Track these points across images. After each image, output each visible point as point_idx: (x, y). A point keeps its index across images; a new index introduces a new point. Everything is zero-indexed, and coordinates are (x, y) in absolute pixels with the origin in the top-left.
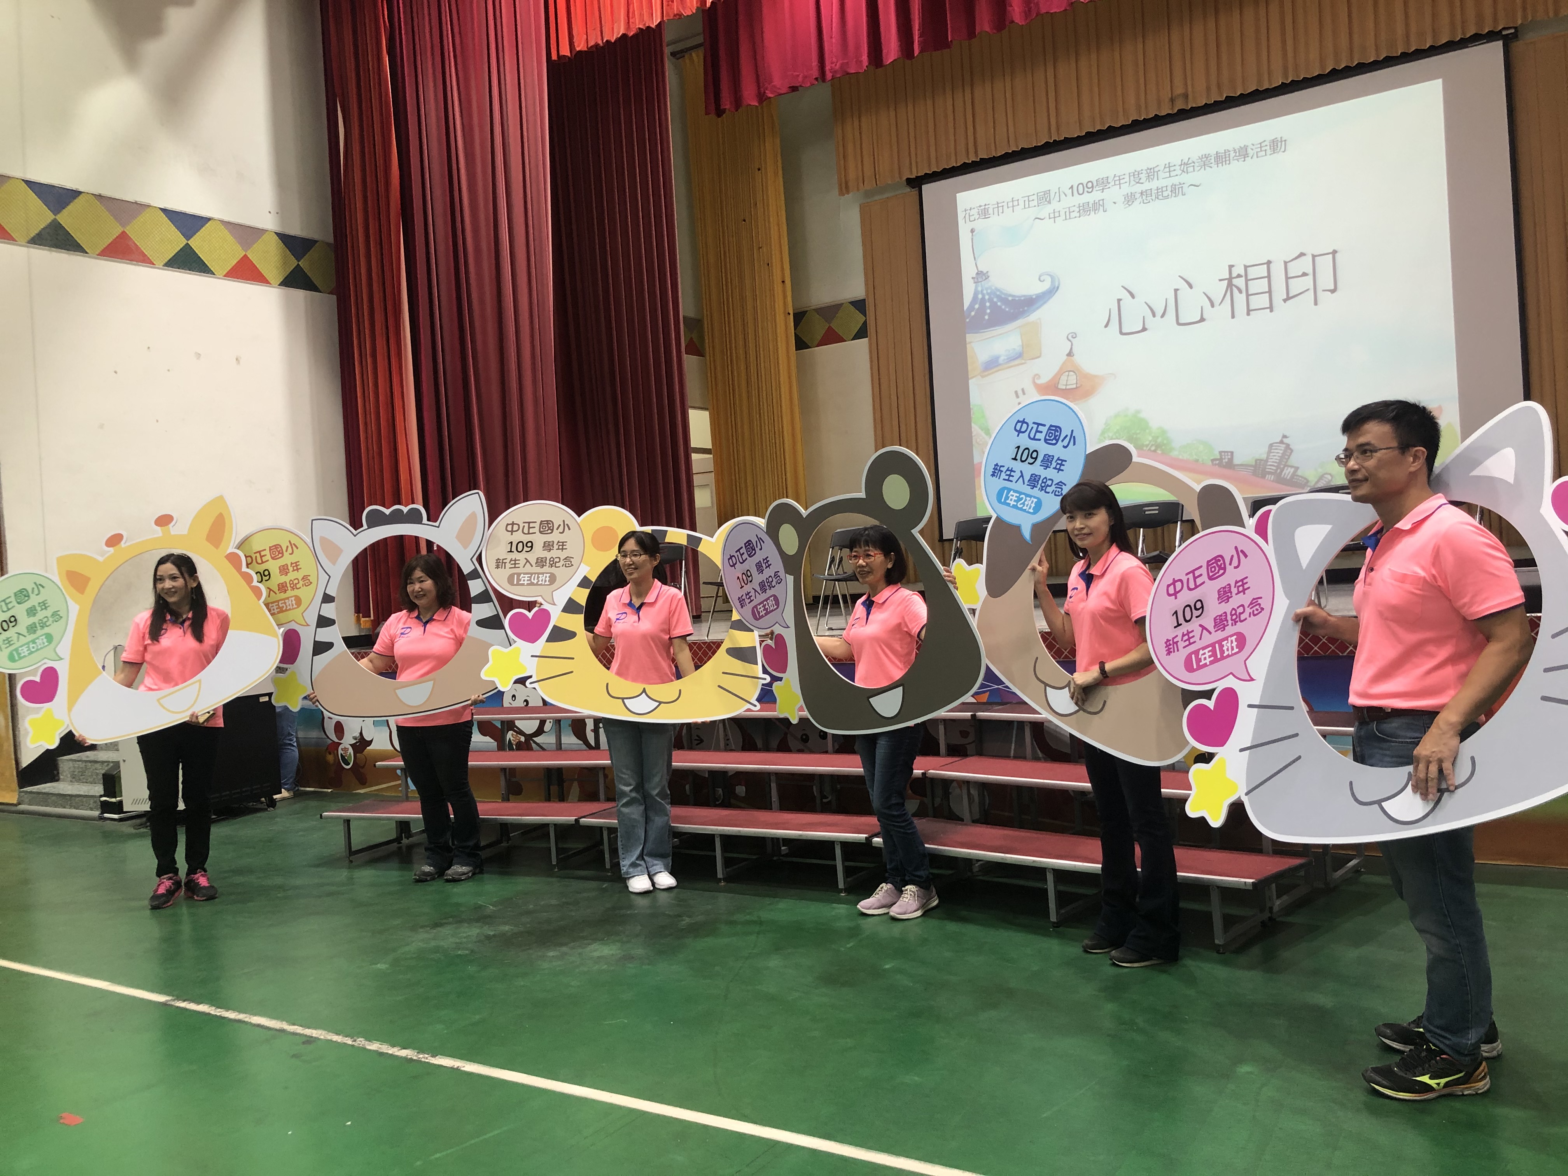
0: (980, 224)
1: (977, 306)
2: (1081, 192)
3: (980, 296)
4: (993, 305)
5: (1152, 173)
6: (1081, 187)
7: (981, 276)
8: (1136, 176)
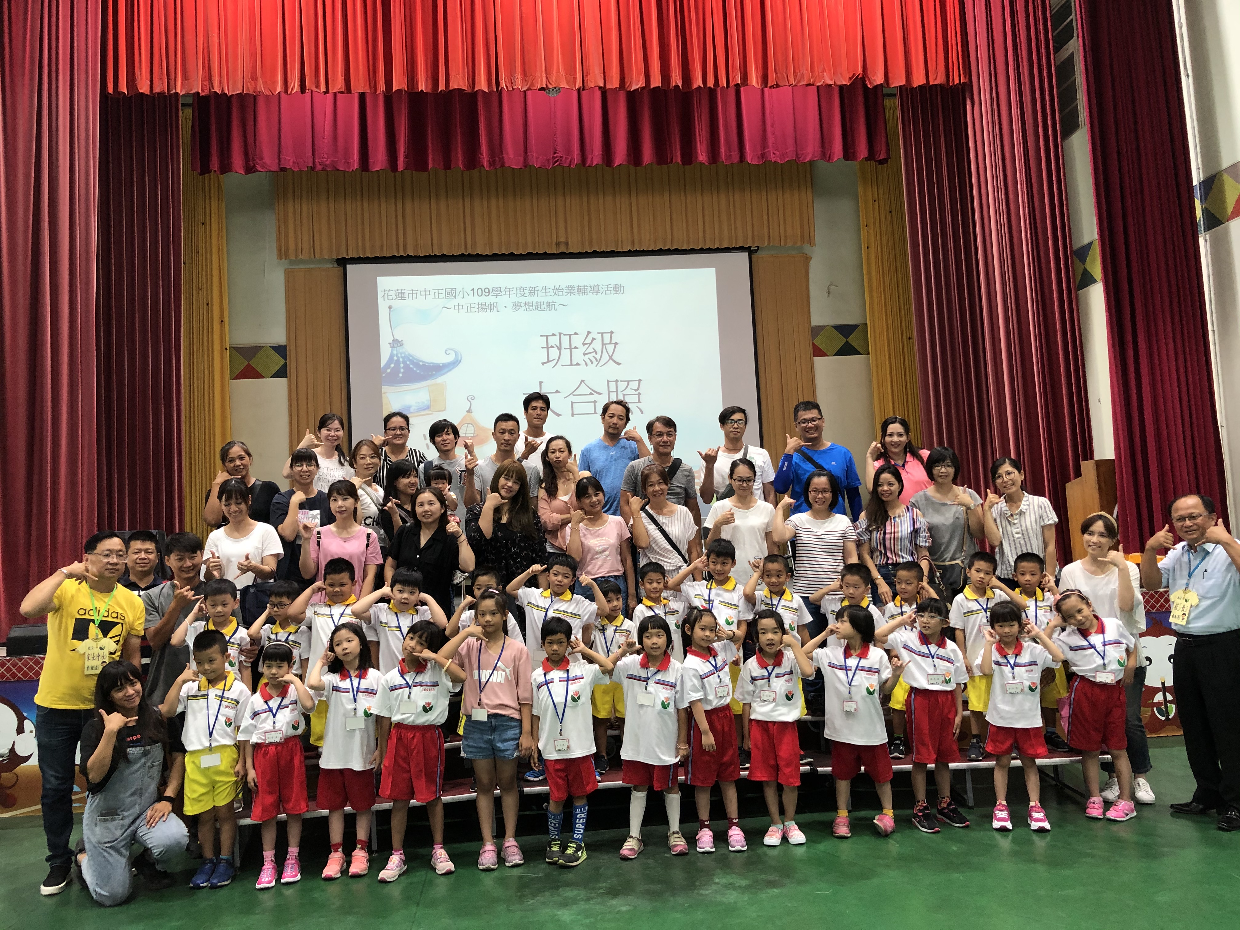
0: (397, 304)
1: (392, 366)
2: (480, 294)
3: (395, 358)
4: (406, 367)
5: (533, 291)
6: (480, 291)
7: (396, 343)
8: (522, 290)
